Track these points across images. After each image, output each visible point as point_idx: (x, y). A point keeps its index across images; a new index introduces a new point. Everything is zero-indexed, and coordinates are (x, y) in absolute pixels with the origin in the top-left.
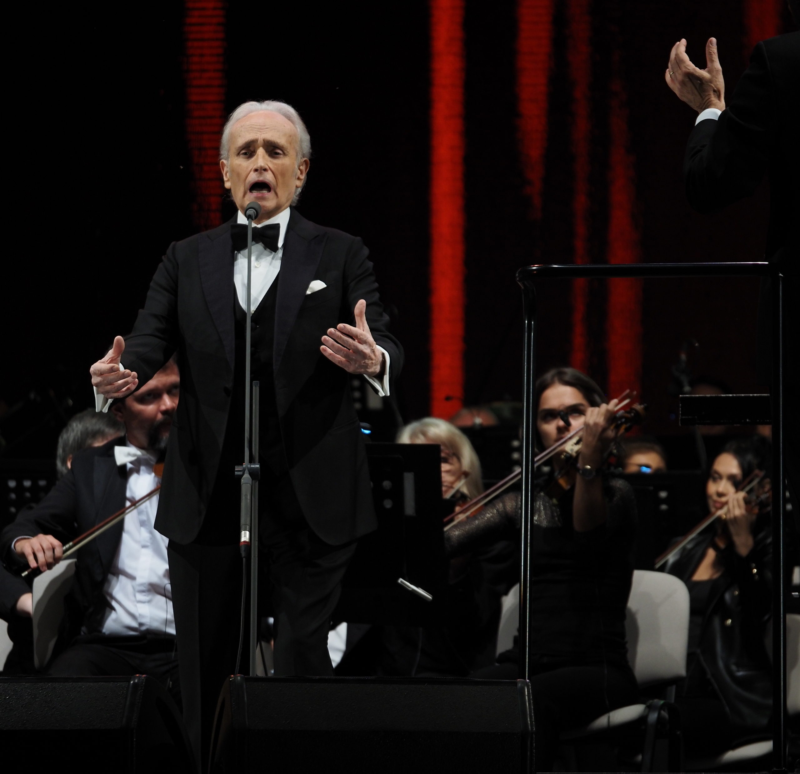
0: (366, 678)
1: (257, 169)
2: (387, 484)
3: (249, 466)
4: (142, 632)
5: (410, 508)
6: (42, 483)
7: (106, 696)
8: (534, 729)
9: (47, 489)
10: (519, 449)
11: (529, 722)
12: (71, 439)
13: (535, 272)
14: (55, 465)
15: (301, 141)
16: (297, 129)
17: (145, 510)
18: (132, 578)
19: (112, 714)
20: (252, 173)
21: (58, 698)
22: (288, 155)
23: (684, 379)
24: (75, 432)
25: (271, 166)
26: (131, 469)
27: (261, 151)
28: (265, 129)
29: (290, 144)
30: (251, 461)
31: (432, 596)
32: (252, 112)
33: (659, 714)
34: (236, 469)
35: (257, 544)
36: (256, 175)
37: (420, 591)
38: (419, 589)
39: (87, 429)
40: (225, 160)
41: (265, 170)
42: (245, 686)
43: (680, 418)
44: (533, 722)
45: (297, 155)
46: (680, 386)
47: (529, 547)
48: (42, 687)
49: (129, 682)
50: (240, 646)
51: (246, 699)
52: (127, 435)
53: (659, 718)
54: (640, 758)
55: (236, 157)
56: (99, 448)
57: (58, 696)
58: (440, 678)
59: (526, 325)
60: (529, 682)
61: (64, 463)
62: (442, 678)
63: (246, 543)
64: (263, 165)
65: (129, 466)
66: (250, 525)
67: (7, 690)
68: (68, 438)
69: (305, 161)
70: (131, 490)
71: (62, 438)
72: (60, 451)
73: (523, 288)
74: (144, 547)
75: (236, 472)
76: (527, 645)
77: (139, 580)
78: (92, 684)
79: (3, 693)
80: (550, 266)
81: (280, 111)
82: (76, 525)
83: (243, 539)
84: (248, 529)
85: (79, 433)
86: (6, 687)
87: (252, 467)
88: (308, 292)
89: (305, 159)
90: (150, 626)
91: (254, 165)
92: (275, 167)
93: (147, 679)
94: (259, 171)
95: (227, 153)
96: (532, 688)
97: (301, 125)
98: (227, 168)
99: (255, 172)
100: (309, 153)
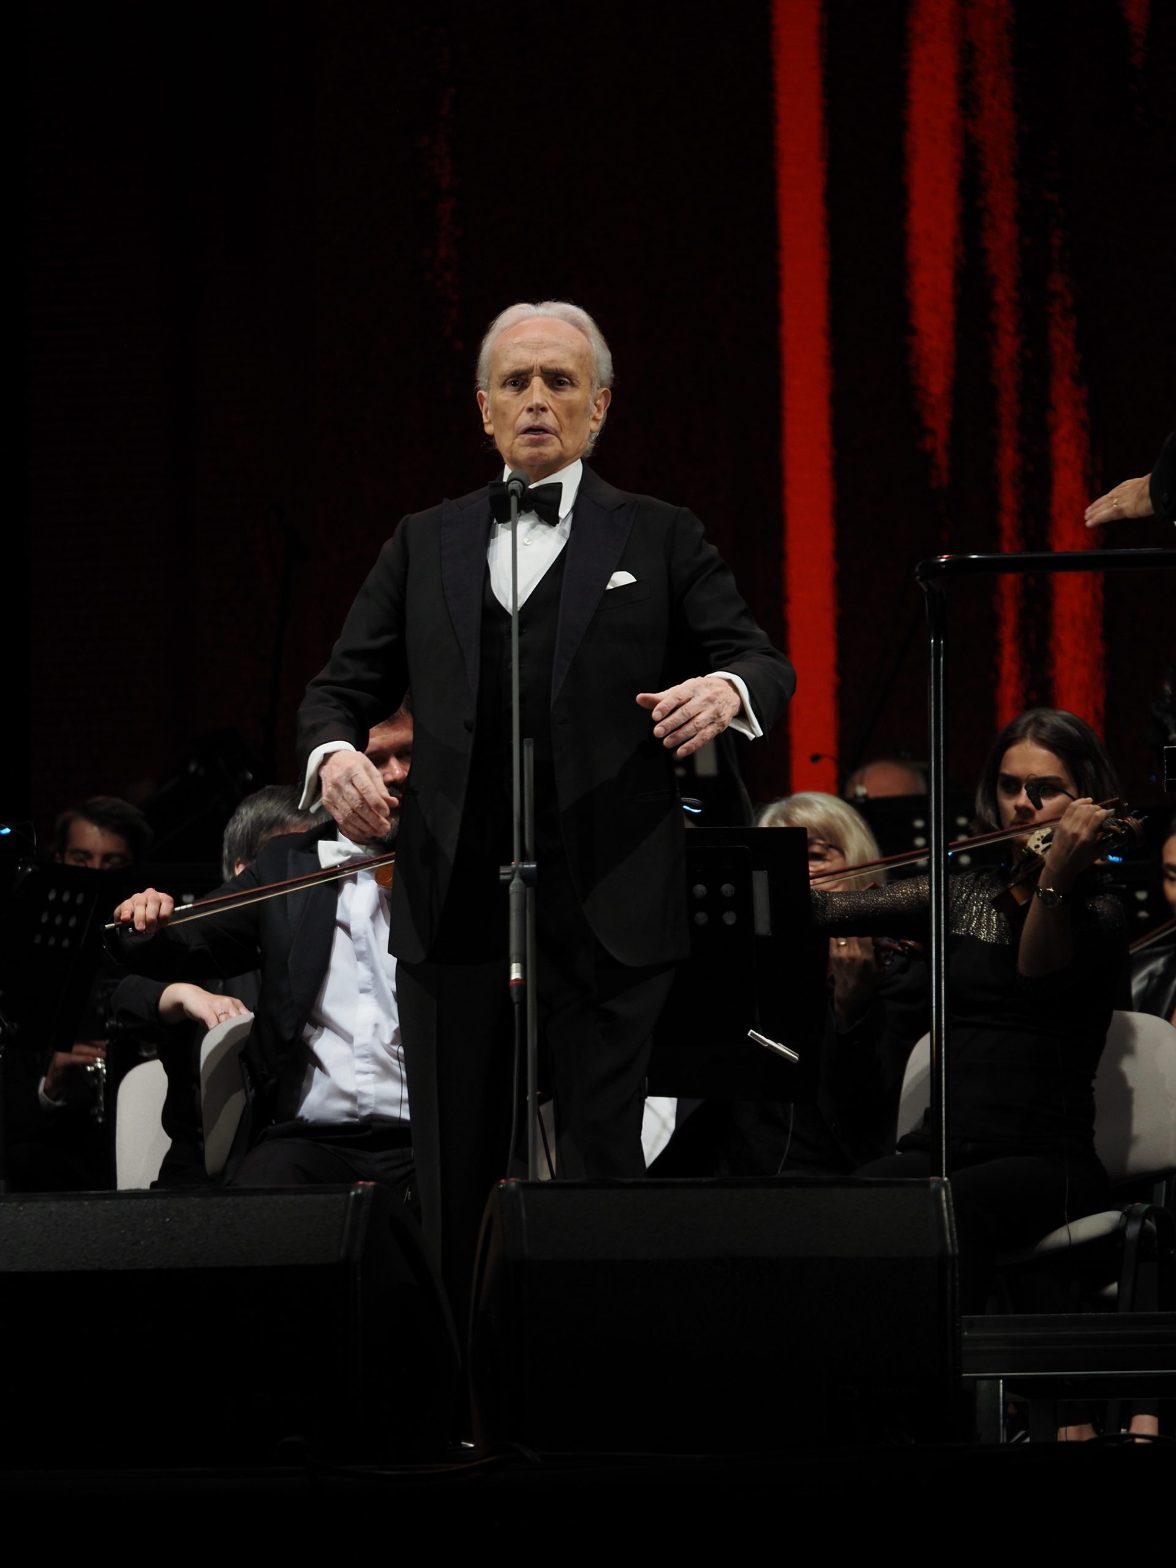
1: (531, 407)
2: (727, 889)
3: (520, 866)
4: (362, 1118)
5: (762, 924)
7: (314, 1214)
8: (957, 1251)
10: (925, 832)
12: (239, 833)
13: (944, 566)
15: (598, 362)
16: (591, 345)
17: (364, 936)
18: (348, 1038)
19: (325, 1241)
20: (524, 413)
21: (244, 1218)
22: (578, 386)
24: (244, 823)
25: (552, 403)
27: (537, 382)
28: (543, 348)
29: (582, 368)
30: (523, 858)
31: (798, 1055)
32: (523, 319)
33: (1143, 1224)
34: (502, 872)
36: (531, 417)
37: (780, 1047)
39: (260, 816)
40: (485, 391)
41: (544, 409)
42: (522, 1195)
43: (1165, 781)
45: (592, 383)
46: (1165, 732)
48: (218, 1203)
49: (349, 1192)
51: (524, 1215)
53: (1143, 1229)
54: (1114, 1287)
55: (500, 388)
57: (244, 1216)
59: (933, 646)
60: (947, 1181)
61: (232, 867)
63: (519, 982)
64: (540, 401)
66: (522, 954)
67: (166, 1209)
69: (604, 392)
70: (344, 907)
71: (228, 831)
73: (926, 590)
74: (364, 991)
75: (501, 876)
77: (358, 1042)
79: (161, 1213)
80: (966, 556)
81: (565, 317)
83: (513, 976)
84: (520, 961)
85: (249, 825)
86: (163, 1203)
87: (525, 867)
88: (610, 587)
89: (604, 389)
90: (375, 1109)
91: (528, 402)
92: (559, 405)
93: (375, 1188)
94: (535, 411)
95: (486, 381)
96: (953, 1190)
97: (597, 337)
98: (488, 402)
99: (528, 413)
100: (611, 378)
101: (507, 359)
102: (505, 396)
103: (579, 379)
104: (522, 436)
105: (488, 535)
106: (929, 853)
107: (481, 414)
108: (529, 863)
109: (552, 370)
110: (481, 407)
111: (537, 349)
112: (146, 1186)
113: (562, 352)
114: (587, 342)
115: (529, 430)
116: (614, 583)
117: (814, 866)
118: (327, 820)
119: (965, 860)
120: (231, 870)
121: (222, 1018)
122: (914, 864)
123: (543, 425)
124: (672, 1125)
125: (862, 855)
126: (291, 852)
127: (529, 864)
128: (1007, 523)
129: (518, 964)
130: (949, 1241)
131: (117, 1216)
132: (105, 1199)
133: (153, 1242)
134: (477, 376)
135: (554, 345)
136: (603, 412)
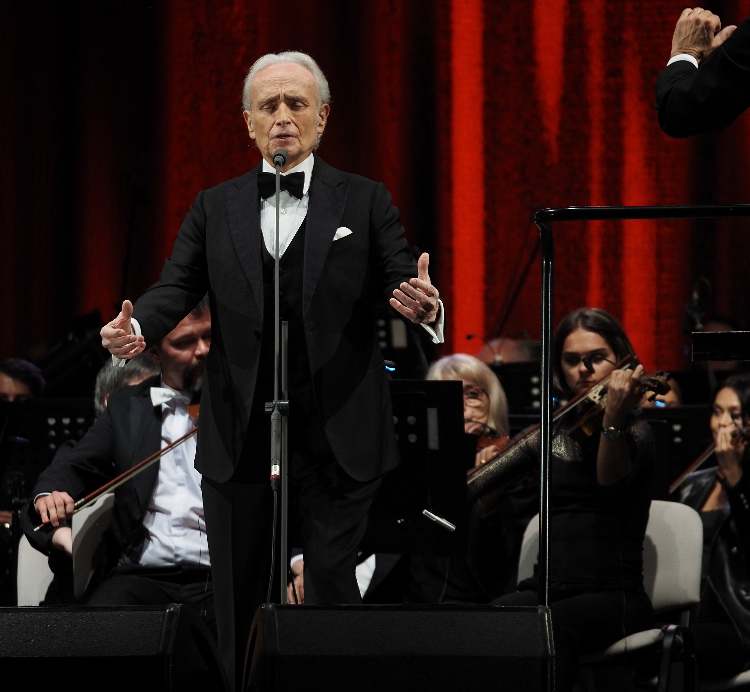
0: (392, 605)
1: (280, 122)
2: (411, 419)
3: (278, 403)
4: (177, 563)
5: (433, 443)
6: (80, 420)
7: (143, 624)
8: (554, 653)
9: (86, 427)
10: (538, 385)
11: (549, 647)
12: (108, 379)
13: (552, 215)
14: (93, 403)
15: (320, 88)
16: (316, 79)
18: (168, 513)
19: (149, 641)
20: (275, 126)
21: (97, 626)
22: (308, 106)
23: (697, 317)
24: (112, 371)
25: (293, 118)
26: (166, 409)
27: (283, 107)
28: (285, 84)
29: (310, 95)
30: (281, 398)
31: (454, 526)
32: (271, 64)
33: (674, 638)
34: (267, 406)
35: (287, 478)
36: (280, 128)
37: (444, 521)
38: (443, 520)
40: (249, 111)
41: (289, 123)
42: (276, 614)
43: (692, 354)
44: (553, 646)
45: (317, 102)
46: (693, 323)
48: (81, 616)
49: (165, 610)
50: (272, 576)
51: (277, 626)
52: (162, 375)
53: (675, 642)
54: (656, 680)
55: (259, 110)
56: (134, 386)
57: (97, 625)
58: (463, 604)
59: (544, 265)
60: (549, 608)
61: (102, 401)
62: (466, 604)
63: (276, 477)
64: (285, 118)
65: (165, 406)
66: (280, 460)
67: (48, 619)
68: (105, 379)
69: (326, 107)
70: (165, 429)
71: (100, 377)
72: (98, 390)
73: (540, 229)
74: (180, 485)
75: (266, 409)
76: (546, 573)
77: (174, 515)
78: (129, 613)
79: (44, 622)
80: (567, 209)
81: (298, 61)
82: (113, 464)
83: (273, 473)
84: (278, 464)
85: (116, 373)
86: (47, 616)
87: (282, 404)
88: (335, 239)
89: (325, 105)
90: (185, 557)
91: (278, 119)
92: (298, 119)
93: (182, 607)
94: (282, 125)
95: (249, 105)
96: (552, 614)
97: (319, 73)
98: (251, 118)
99: (278, 126)
100: (329, 98)
101: (262, 91)
102: (263, 115)
103: (308, 102)
104: (275, 139)
105: (259, 208)
107: (247, 126)
108: (284, 400)
109: (292, 97)
110: (246, 121)
111: (282, 84)
112: (37, 604)
113: (297, 85)
114: (313, 77)
115: (279, 136)
116: (338, 235)
123: (288, 133)
127: (284, 402)
128: (595, 187)
129: (277, 465)
131: (16, 623)
132: (10, 612)
133: (39, 641)
134: (243, 102)
135: (292, 81)
136: (325, 120)
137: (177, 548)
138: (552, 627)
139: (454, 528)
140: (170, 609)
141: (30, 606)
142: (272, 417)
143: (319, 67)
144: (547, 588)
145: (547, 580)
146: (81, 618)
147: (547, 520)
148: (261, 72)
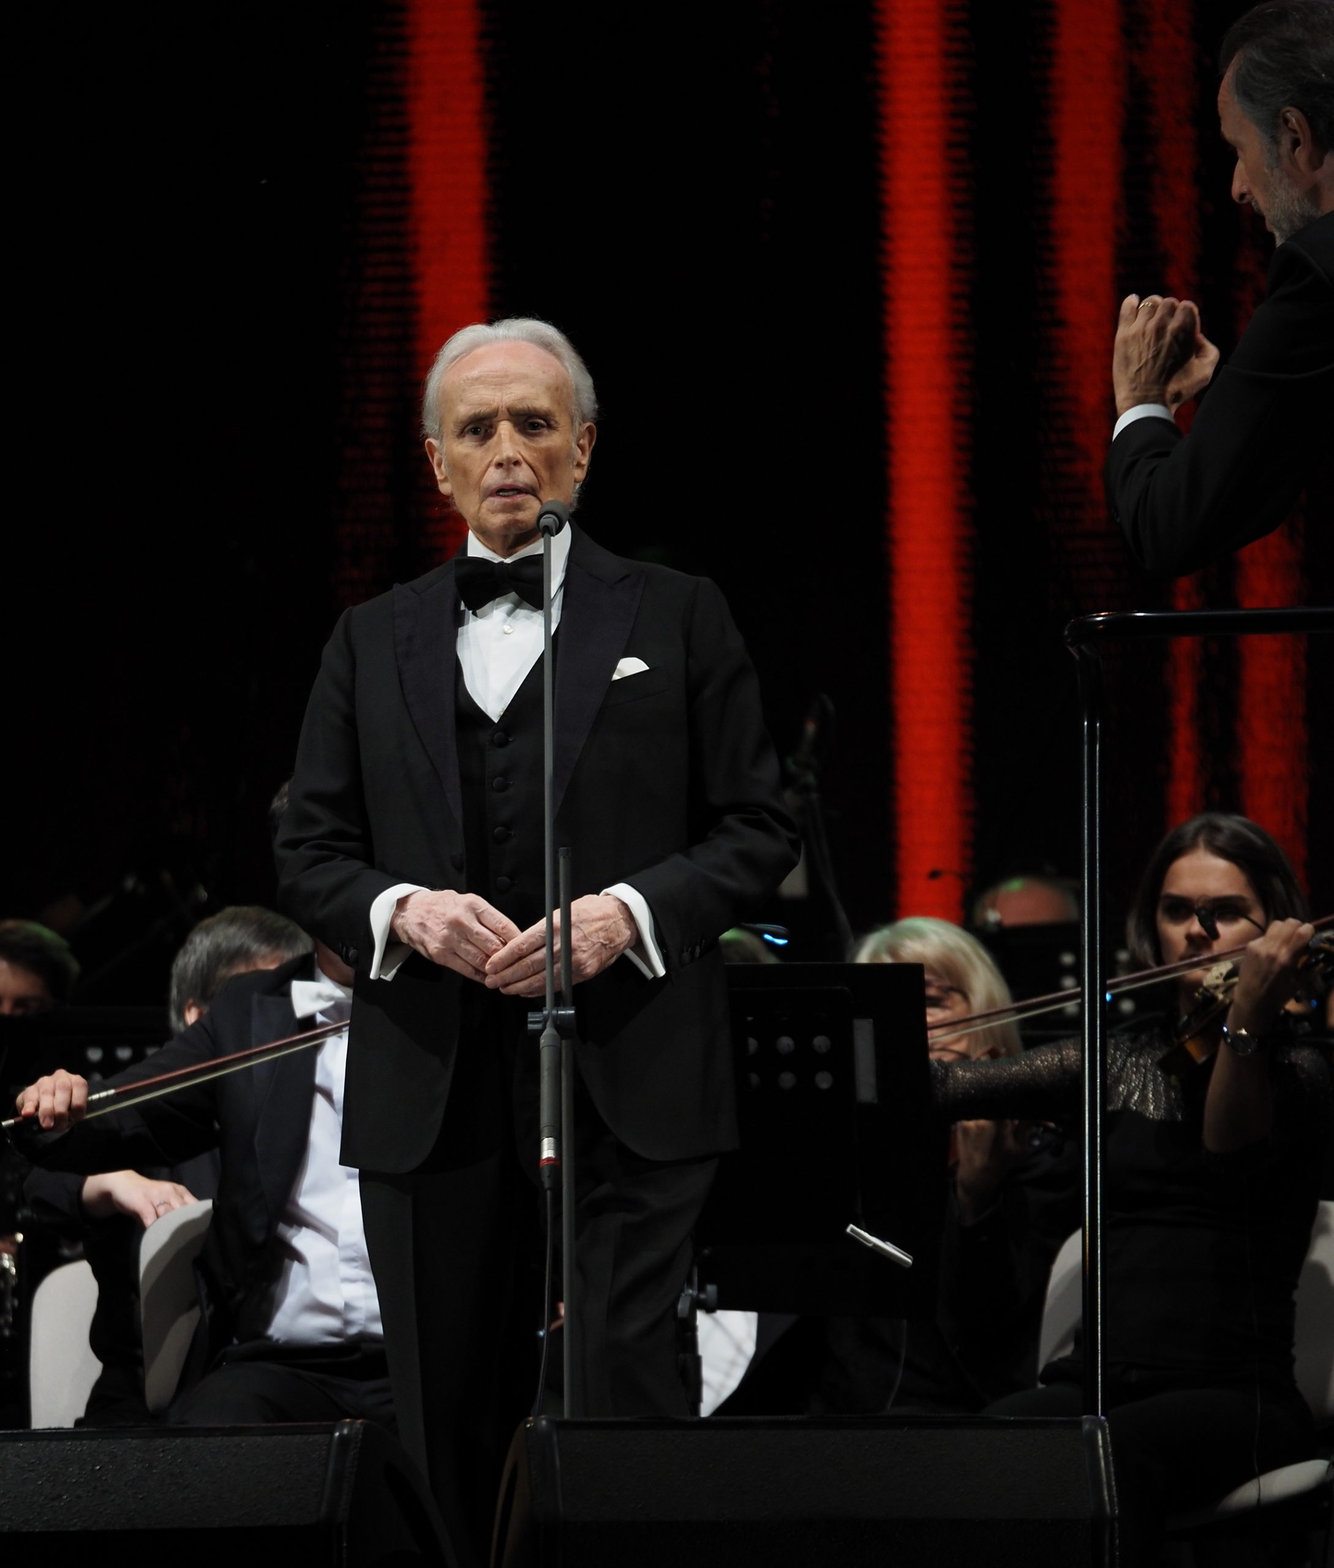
1: (501, 461)
2: (821, 1042)
3: (554, 1012)
4: (349, 1337)
5: (866, 1089)
7: (287, 1461)
8: (1117, 1511)
10: (1076, 971)
12: (191, 968)
13: (1101, 627)
15: (577, 391)
16: (567, 370)
18: (331, 1234)
19: (301, 1495)
20: (492, 469)
21: (196, 1466)
22: (556, 427)
24: (198, 953)
25: (526, 454)
26: (323, 1024)
27: (505, 428)
28: (508, 383)
29: (558, 403)
31: (911, 1257)
32: (478, 345)
34: (530, 1020)
36: (501, 473)
37: (890, 1246)
38: (887, 1245)
39: (218, 946)
40: (435, 438)
41: (517, 463)
42: (555, 1438)
45: (573, 420)
47: (1099, 1160)
48: (163, 1447)
49: (332, 1434)
51: (558, 1462)
55: (457, 439)
57: (195, 1463)
58: (933, 1415)
59: (1086, 730)
60: (1104, 1421)
62: (937, 1415)
63: (551, 1162)
64: (510, 453)
65: (320, 1018)
66: (558, 1127)
67: (96, 1453)
68: (187, 965)
69: (589, 428)
70: (324, 1067)
73: (1077, 657)
75: (528, 1025)
76: (1098, 1349)
77: (344, 1238)
78: (259, 1439)
79: (89, 1459)
80: (1130, 614)
81: (531, 337)
83: (544, 1155)
84: (554, 1135)
85: (205, 955)
86: (93, 1446)
87: (561, 1015)
88: (616, 677)
89: (588, 424)
90: (365, 1326)
91: (496, 454)
92: (535, 455)
93: (365, 1427)
94: (505, 467)
95: (437, 427)
96: (1111, 1433)
97: (574, 360)
98: (441, 454)
99: (498, 469)
100: (594, 410)
101: (461, 400)
102: (465, 448)
103: (556, 418)
104: (491, 499)
106: (1081, 995)
107: (433, 469)
108: (565, 1007)
109: (523, 410)
110: (431, 460)
111: (501, 384)
112: (69, 1424)
113: (533, 386)
115: (500, 491)
116: (621, 672)
117: (934, 1015)
118: (304, 952)
119: (1127, 1006)
120: (181, 1016)
121: (161, 1210)
122: (1060, 1011)
123: (516, 484)
124: (750, 1348)
125: (991, 1001)
126: (256, 996)
127: (566, 1010)
129: (551, 1139)
130: (1107, 1498)
131: (33, 1463)
132: (19, 1441)
133: (79, 1497)
134: (424, 420)
135: (522, 378)
136: (588, 454)
137: (348, 1307)
138: (1113, 1459)
139: (910, 1261)
140: (341, 1430)
141: (59, 1429)
142: (542, 1041)
143: (575, 348)
144: (1100, 1379)
145: (1099, 1365)
146: (163, 1451)
147: (1099, 1243)
148: (459, 360)
